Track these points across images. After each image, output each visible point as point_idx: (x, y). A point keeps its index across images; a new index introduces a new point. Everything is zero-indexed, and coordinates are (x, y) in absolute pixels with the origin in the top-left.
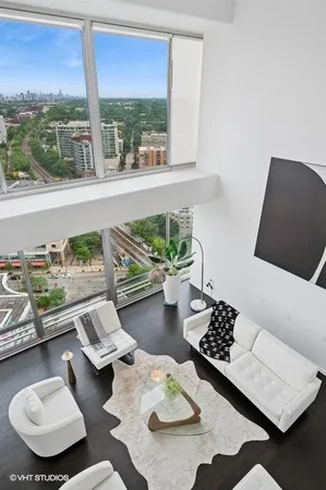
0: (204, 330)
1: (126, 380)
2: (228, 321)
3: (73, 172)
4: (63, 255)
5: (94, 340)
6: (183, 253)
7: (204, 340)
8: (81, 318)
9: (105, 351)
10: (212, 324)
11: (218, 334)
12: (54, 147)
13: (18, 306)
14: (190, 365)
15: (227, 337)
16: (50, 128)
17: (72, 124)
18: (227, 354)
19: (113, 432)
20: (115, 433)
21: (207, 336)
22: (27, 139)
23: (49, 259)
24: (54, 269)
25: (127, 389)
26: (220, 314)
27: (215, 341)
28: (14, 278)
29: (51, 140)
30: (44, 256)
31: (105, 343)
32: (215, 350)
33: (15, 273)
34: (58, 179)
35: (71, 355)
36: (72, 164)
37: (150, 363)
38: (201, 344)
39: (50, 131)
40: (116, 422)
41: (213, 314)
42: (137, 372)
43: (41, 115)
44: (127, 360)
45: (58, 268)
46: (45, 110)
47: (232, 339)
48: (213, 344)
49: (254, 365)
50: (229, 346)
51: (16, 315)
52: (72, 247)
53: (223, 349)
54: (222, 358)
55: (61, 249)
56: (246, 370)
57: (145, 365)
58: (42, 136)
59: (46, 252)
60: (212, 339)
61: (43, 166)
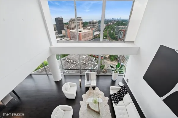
0: (116, 92)
1: (90, 93)
2: (123, 94)
3: (117, 39)
4: (107, 58)
5: (88, 80)
6: (121, 68)
7: (113, 95)
8: (87, 74)
9: (88, 83)
10: (119, 91)
11: (119, 95)
12: (114, 32)
13: (95, 65)
14: (107, 98)
15: (121, 98)
16: (114, 27)
17: (120, 26)
18: (117, 103)
19: (80, 102)
20: (81, 102)
21: (115, 94)
22: (109, 29)
23: (104, 58)
24: (104, 60)
25: (89, 95)
26: (122, 90)
27: (116, 97)
28: (96, 60)
29: (114, 30)
30: (103, 57)
31: (90, 81)
32: (114, 99)
33: (97, 59)
34: (112, 40)
35: (81, 80)
36: (117, 37)
37: (98, 92)
38: (112, 95)
39: (114, 28)
40: (82, 100)
41: (121, 89)
42: (94, 92)
43: (114, 24)
44: (94, 88)
45: (105, 60)
46: (115, 22)
47: (122, 99)
48: (115, 97)
49: (124, 111)
50: (120, 101)
51: (94, 67)
52: (110, 57)
53: (117, 100)
54: (115, 103)
55: (107, 56)
56: (120, 111)
57: (96, 91)
58: (112, 29)
59: (104, 56)
60: (116, 95)
61: (110, 36)
